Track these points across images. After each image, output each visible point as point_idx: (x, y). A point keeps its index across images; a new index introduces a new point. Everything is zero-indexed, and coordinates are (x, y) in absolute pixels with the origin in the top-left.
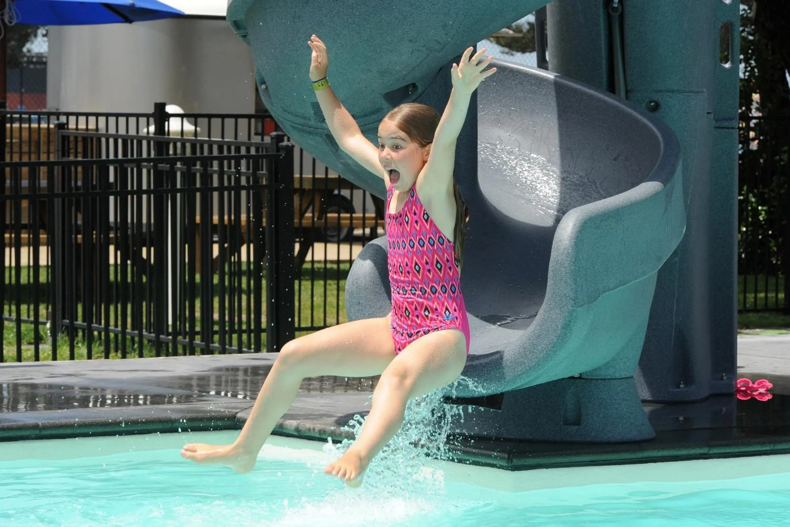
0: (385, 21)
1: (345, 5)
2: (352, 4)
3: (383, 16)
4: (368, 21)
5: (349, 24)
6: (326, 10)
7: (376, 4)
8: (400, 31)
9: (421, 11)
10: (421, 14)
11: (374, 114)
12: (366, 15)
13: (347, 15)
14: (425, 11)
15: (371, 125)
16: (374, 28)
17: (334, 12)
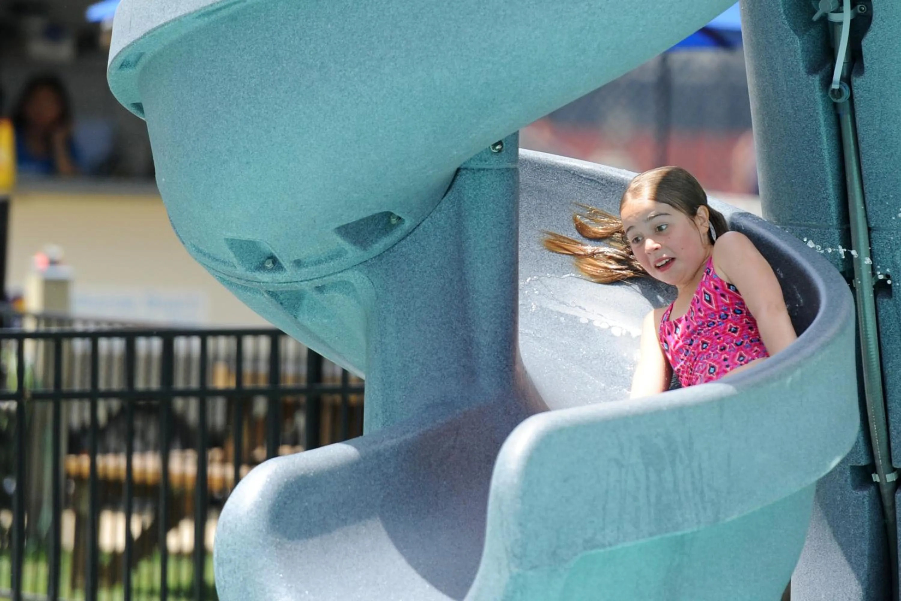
0: (304, 113)
1: (246, 87)
2: (255, 85)
3: (301, 106)
4: (280, 113)
5: (252, 117)
6: (220, 93)
7: (289, 87)
8: (328, 130)
9: (357, 99)
10: (357, 104)
11: (332, 259)
12: (276, 104)
13: (249, 104)
14: (364, 100)
15: (332, 277)
16: (289, 125)
17: (232, 97)
